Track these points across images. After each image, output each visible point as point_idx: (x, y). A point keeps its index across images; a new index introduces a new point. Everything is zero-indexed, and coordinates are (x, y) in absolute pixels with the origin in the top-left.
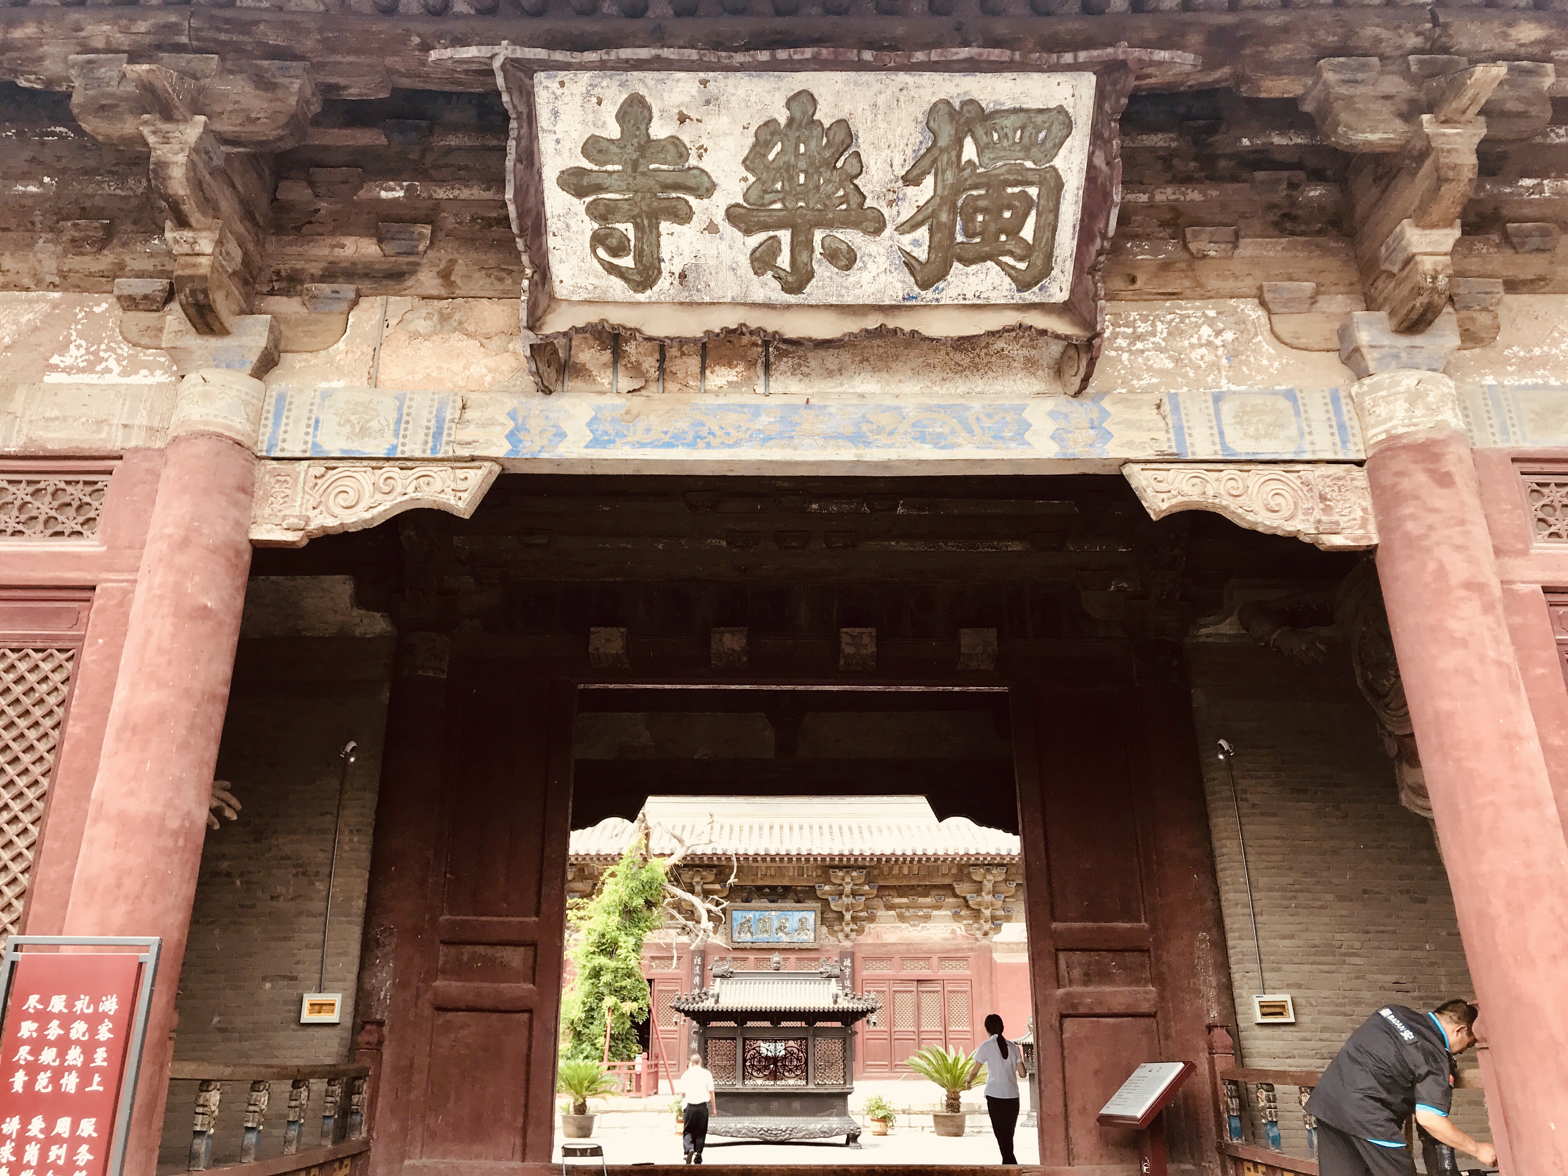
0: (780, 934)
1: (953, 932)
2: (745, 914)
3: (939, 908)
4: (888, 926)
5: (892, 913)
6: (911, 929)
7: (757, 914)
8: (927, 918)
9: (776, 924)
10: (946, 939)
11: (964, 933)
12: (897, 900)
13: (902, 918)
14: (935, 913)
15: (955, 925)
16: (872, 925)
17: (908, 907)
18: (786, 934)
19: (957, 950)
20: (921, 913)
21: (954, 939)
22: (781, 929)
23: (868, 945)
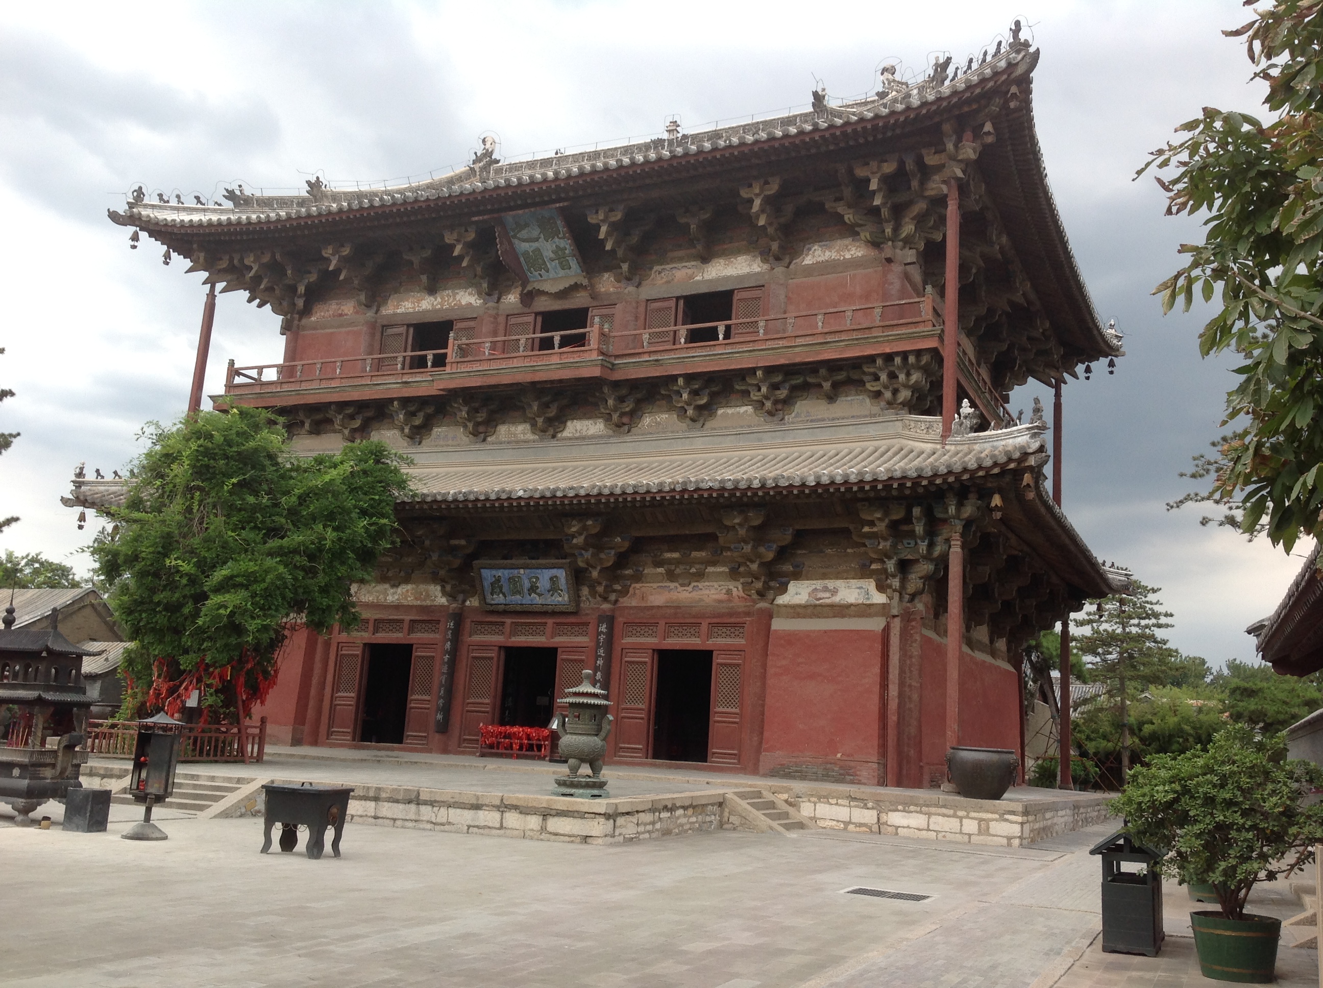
0: (533, 595)
1: (729, 592)
2: (494, 572)
3: (714, 563)
4: (655, 585)
5: (661, 570)
6: (680, 589)
7: (506, 572)
8: (700, 576)
9: (527, 585)
10: (720, 601)
11: (741, 594)
12: (668, 555)
13: (671, 576)
14: (710, 569)
15: (731, 585)
16: (638, 586)
17: (678, 562)
18: (540, 595)
19: (731, 615)
20: (693, 570)
21: (729, 601)
22: (533, 589)
23: (631, 608)
